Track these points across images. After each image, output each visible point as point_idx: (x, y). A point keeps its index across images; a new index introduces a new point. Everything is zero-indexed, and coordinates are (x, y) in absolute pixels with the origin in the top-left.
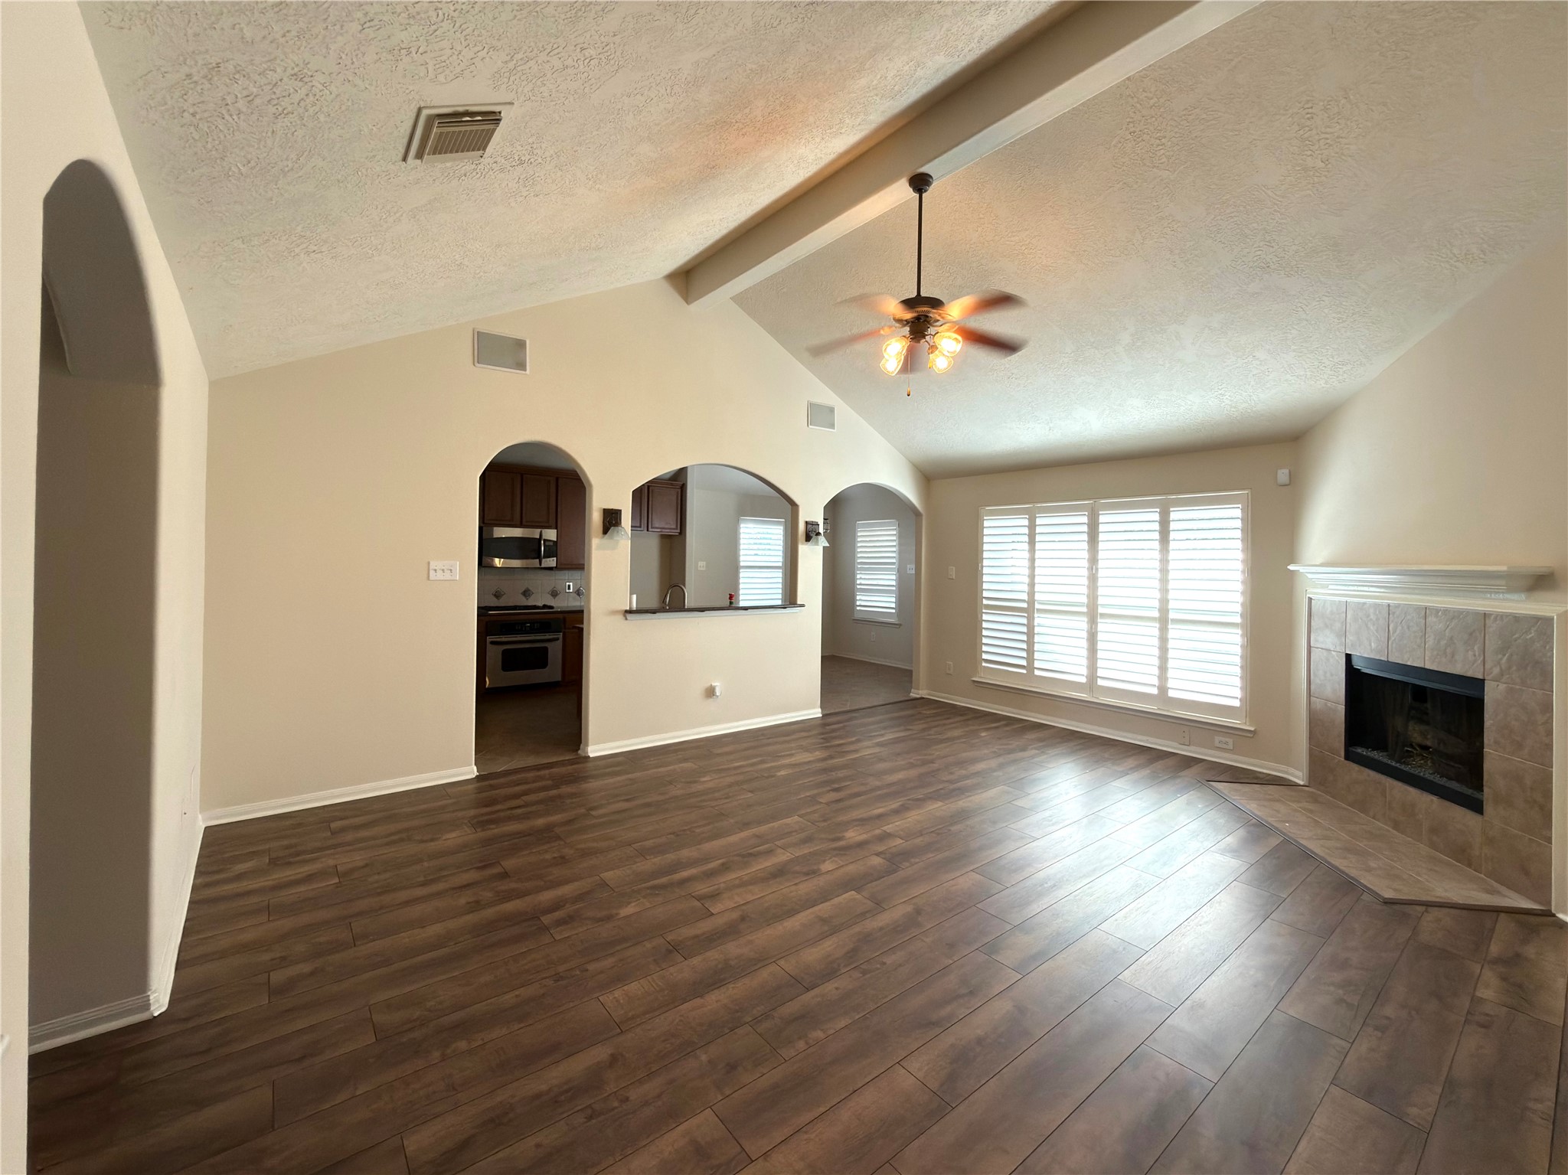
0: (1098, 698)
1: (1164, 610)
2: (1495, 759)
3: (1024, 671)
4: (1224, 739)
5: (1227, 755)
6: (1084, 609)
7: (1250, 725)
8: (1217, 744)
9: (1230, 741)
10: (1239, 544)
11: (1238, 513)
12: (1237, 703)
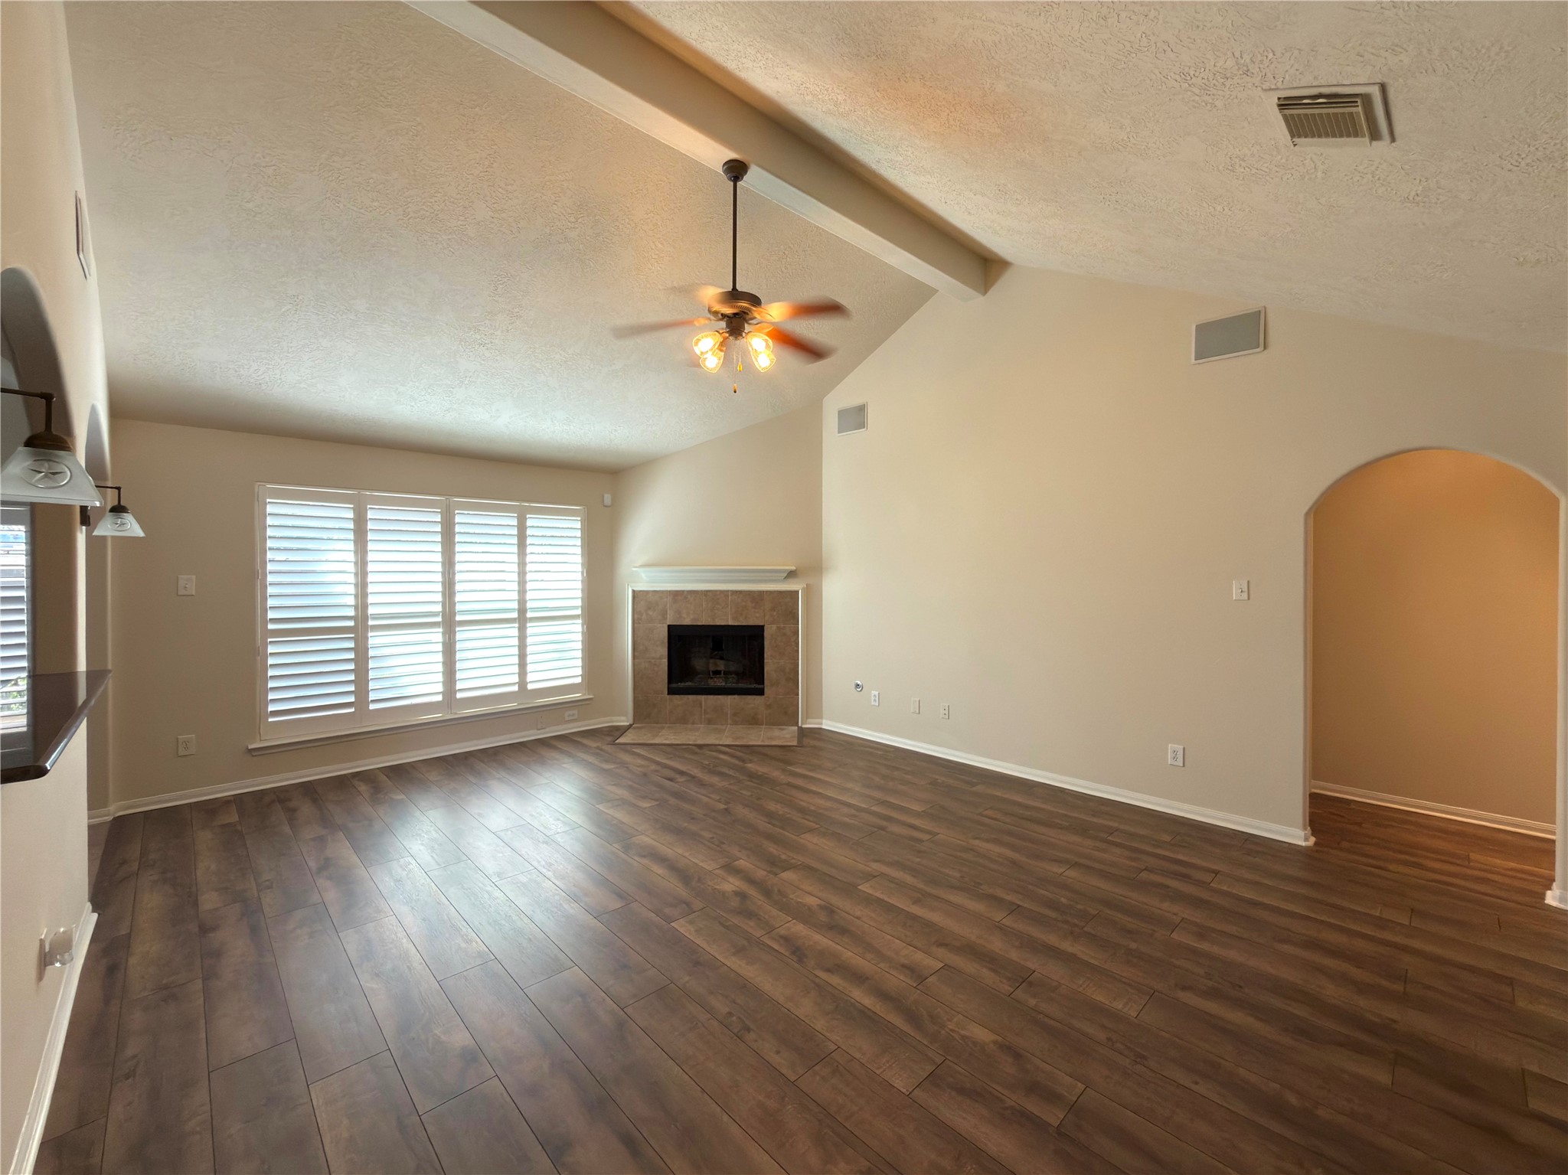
0: (456, 713)
1: (522, 610)
2: (771, 664)
3: (353, 710)
4: (571, 712)
5: (575, 724)
6: (439, 619)
7: (589, 694)
8: (567, 719)
9: (575, 712)
10: (579, 550)
11: (578, 525)
12: (579, 680)
